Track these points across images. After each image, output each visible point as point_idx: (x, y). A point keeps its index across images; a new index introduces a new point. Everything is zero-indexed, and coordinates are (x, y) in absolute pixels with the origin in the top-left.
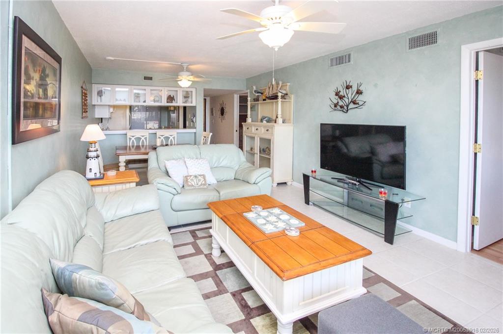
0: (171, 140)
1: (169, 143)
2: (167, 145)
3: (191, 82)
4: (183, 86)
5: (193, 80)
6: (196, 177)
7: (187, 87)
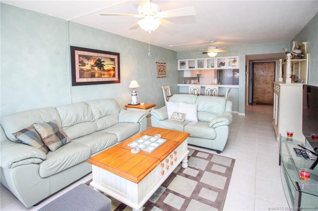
0: (215, 92)
1: (213, 94)
2: (212, 95)
3: (217, 53)
4: (211, 57)
5: (218, 52)
6: (178, 114)
7: (214, 56)
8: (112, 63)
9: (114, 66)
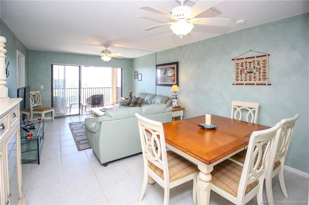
8: (173, 71)
9: (174, 73)
